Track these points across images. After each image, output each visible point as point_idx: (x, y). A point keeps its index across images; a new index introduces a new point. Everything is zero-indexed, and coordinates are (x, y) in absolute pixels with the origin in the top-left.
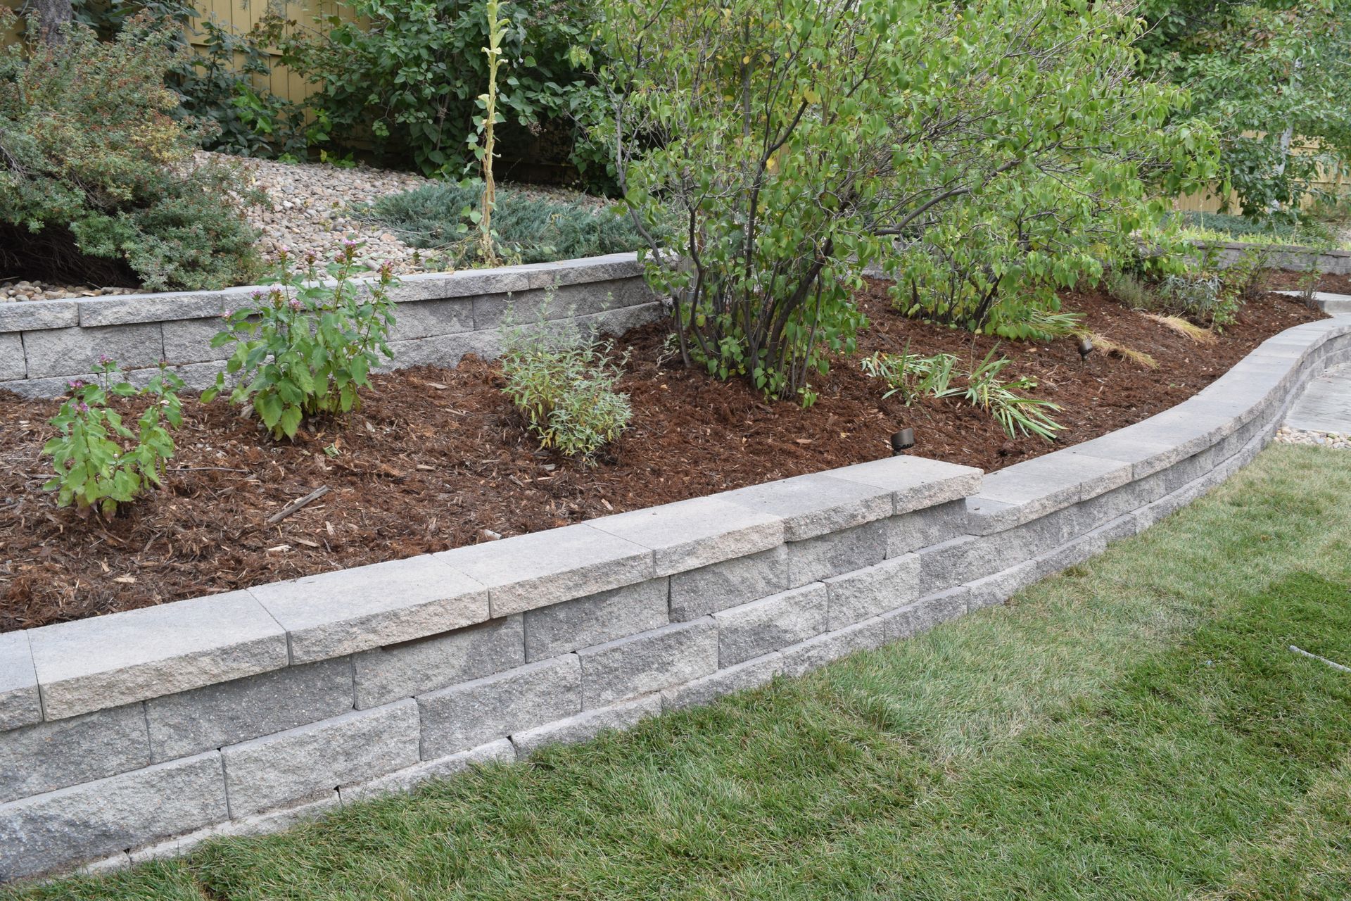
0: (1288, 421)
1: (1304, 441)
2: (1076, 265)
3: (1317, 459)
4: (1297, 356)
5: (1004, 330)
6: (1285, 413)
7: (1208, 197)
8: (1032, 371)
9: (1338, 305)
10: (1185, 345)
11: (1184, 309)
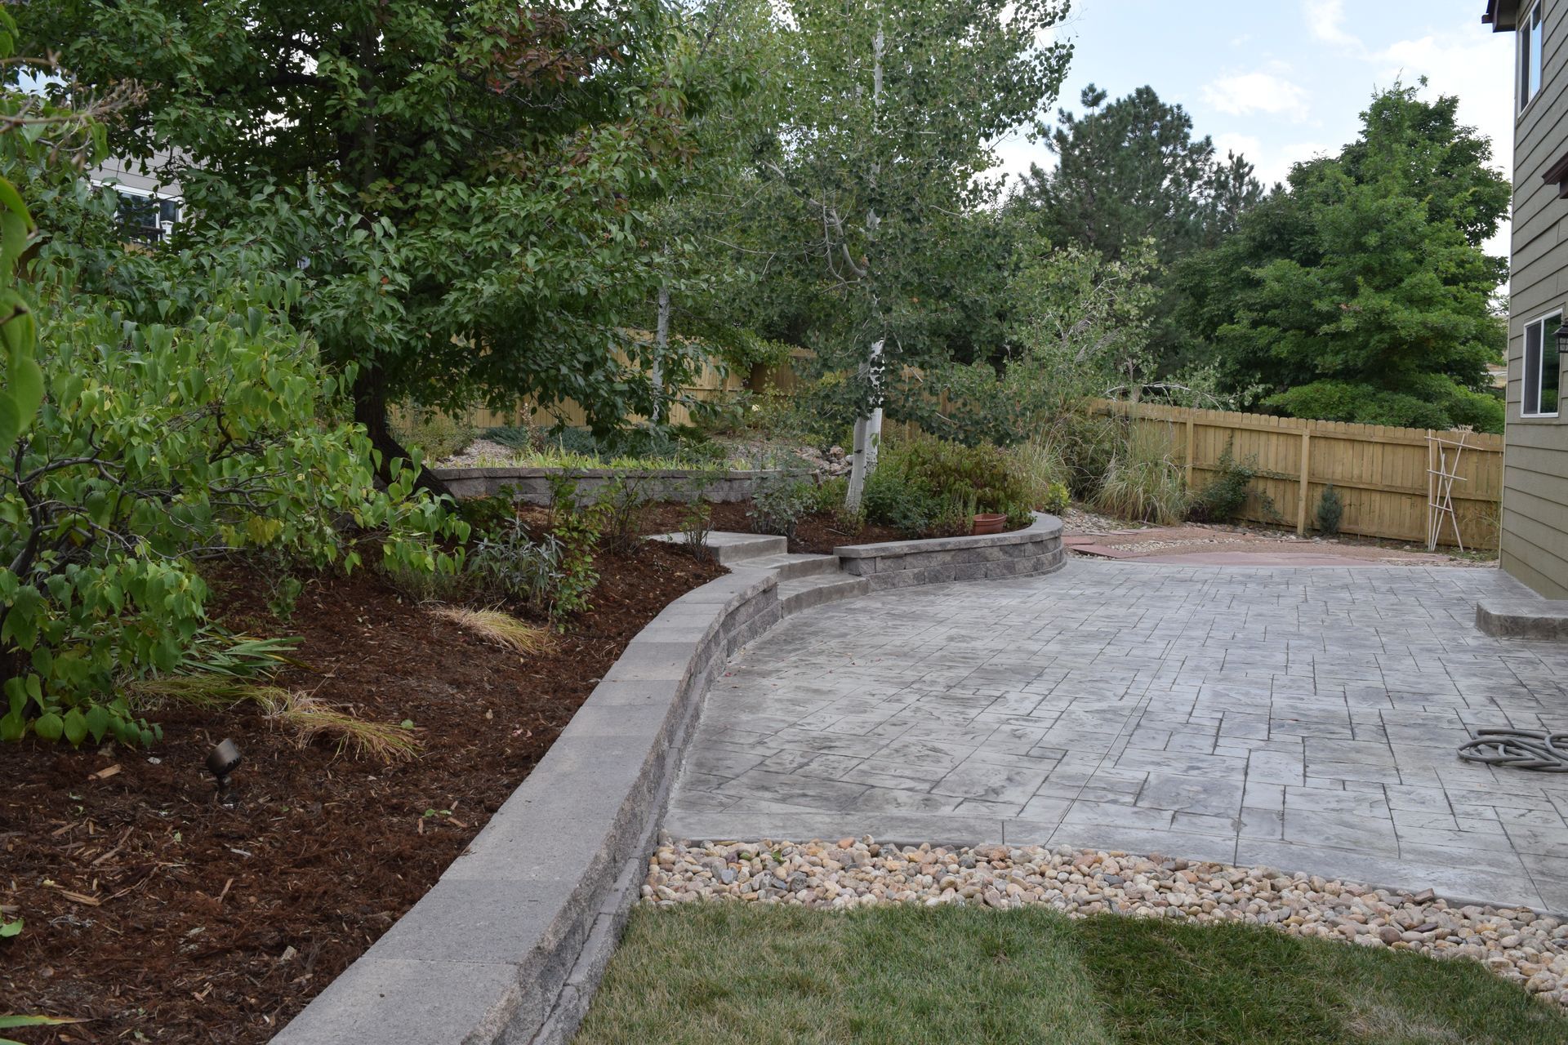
0: (673, 823)
1: (698, 884)
4: (676, 673)
5: (51, 722)
6: (663, 809)
7: (534, 410)
8: (49, 862)
9: (737, 551)
10: (498, 671)
11: (507, 594)
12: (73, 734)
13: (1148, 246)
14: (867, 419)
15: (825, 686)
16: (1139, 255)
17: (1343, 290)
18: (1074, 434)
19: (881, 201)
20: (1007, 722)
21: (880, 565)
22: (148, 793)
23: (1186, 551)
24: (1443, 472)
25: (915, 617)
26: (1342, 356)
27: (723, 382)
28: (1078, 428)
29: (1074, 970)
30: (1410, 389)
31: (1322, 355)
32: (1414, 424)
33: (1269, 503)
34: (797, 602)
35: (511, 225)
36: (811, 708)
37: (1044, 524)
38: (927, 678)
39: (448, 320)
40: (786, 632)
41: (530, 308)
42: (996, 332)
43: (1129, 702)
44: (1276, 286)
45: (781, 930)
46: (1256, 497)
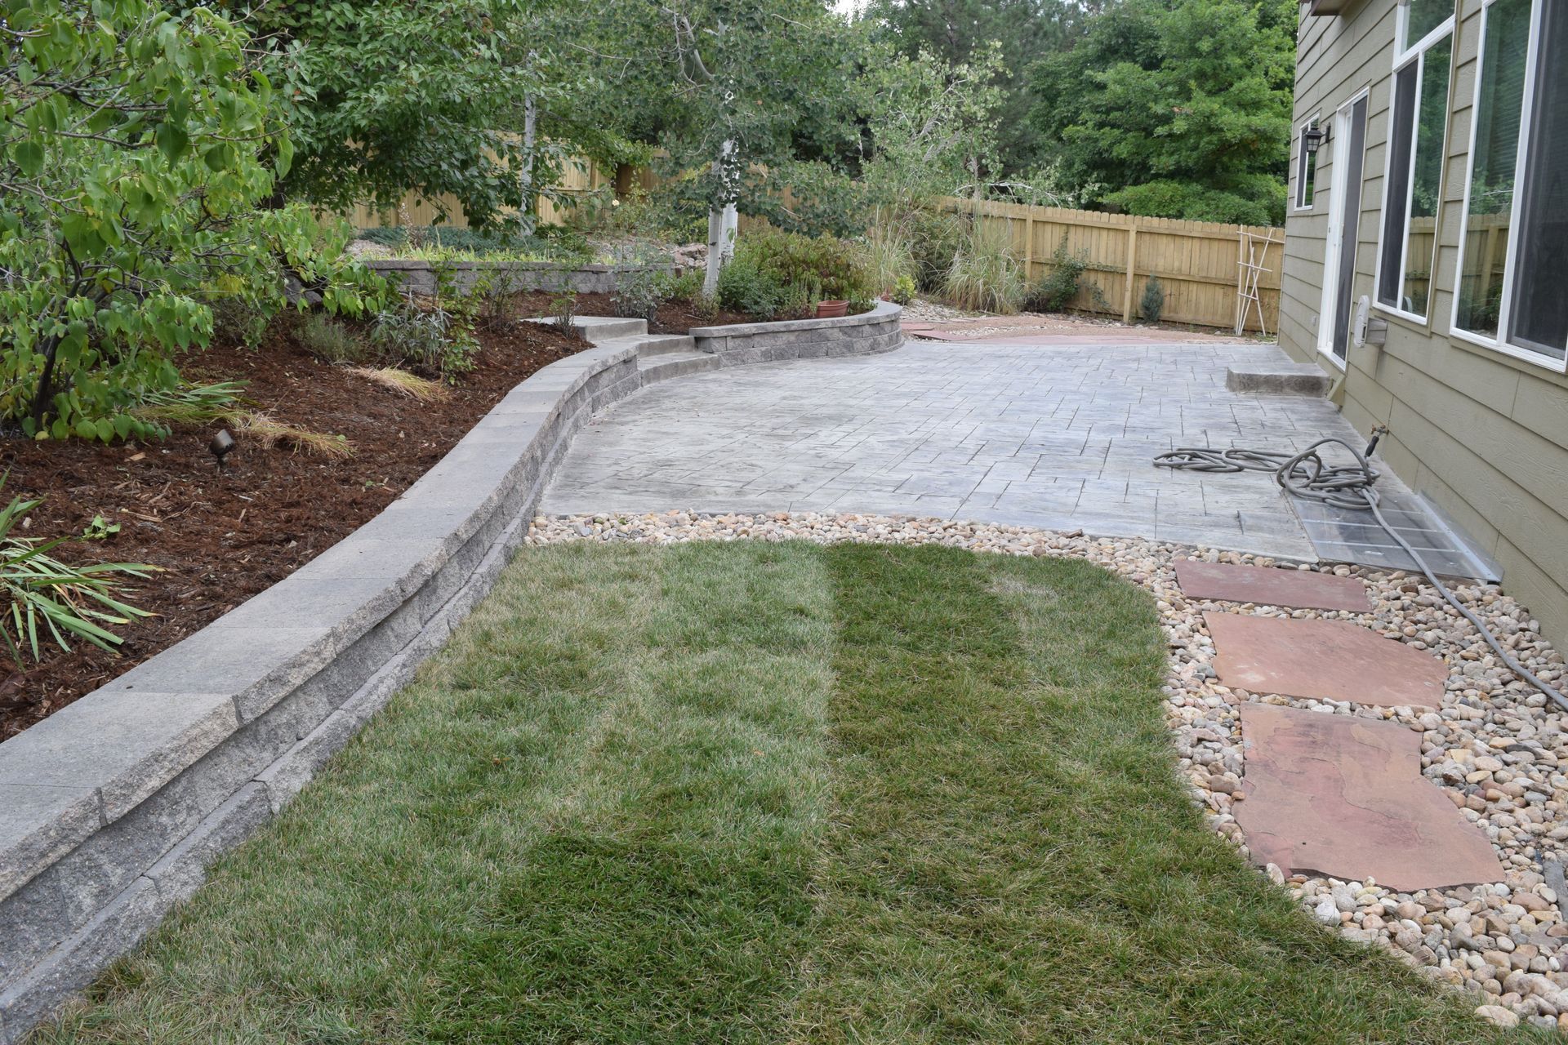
0: (547, 505)
1: (564, 536)
2: (167, 314)
3: (583, 568)
4: (549, 408)
5: (87, 427)
6: (539, 495)
7: (418, 203)
8: (121, 500)
9: (601, 330)
10: (403, 410)
11: (404, 356)
12: (105, 435)
13: (996, 50)
14: (718, 213)
15: (672, 430)
16: (986, 58)
17: (1179, 93)
18: (922, 230)
19: (727, 10)
20: (814, 448)
21: (731, 343)
22: (169, 468)
23: (1014, 335)
24: (1251, 264)
25: (757, 384)
26: (1176, 157)
27: (592, 183)
28: (926, 225)
29: (817, 568)
30: (1236, 188)
31: (1159, 155)
32: (1236, 220)
33: (1099, 294)
34: (655, 374)
35: (395, 43)
36: (658, 443)
37: (883, 309)
38: (758, 423)
39: (345, 124)
40: (644, 397)
41: (414, 114)
42: (835, 132)
43: (916, 435)
44: (1119, 89)
45: (622, 555)
46: (1088, 289)
